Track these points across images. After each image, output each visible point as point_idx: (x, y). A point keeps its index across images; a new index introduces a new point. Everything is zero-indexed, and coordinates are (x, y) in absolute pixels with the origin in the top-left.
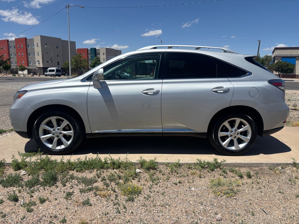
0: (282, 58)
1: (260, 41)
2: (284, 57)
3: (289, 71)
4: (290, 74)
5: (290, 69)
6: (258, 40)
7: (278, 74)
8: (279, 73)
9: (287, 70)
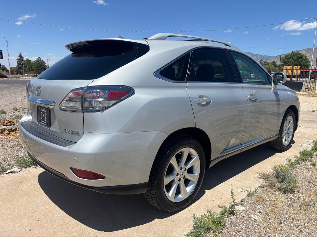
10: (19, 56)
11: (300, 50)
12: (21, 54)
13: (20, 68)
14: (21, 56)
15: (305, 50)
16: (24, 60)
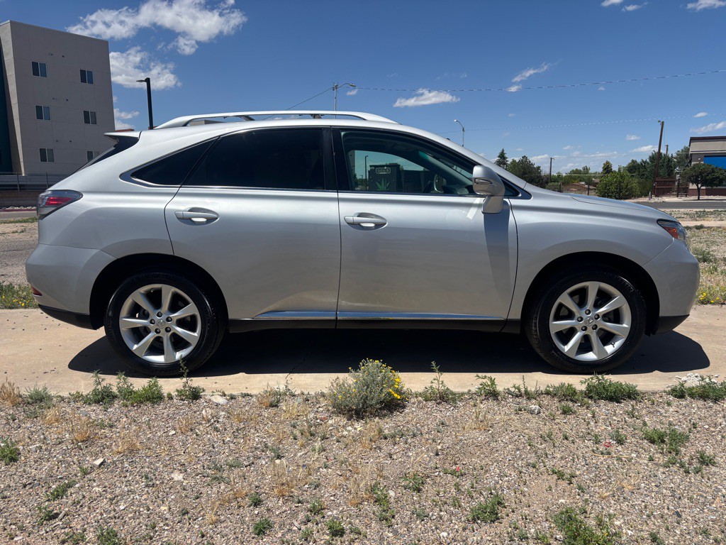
0: (705, 156)
1: (663, 123)
2: (708, 156)
3: (716, 182)
4: (718, 187)
5: (718, 177)
6: (659, 121)
7: (696, 188)
8: (697, 185)
9: (713, 180)
10: (499, 156)
12: (503, 151)
14: (502, 155)
16: (509, 162)
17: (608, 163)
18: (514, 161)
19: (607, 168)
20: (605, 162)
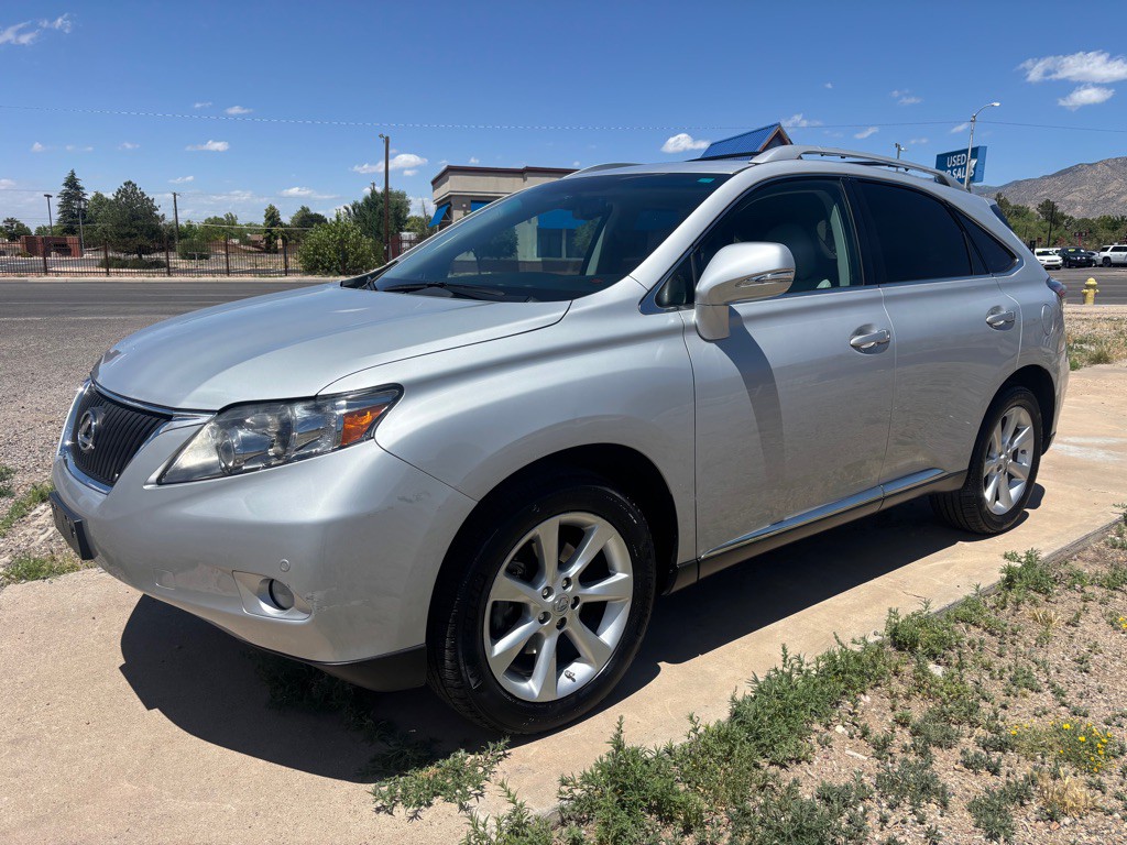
0: (472, 201)
1: (387, 141)
10: (66, 185)
11: (1090, 165)
12: (73, 174)
13: (71, 231)
14: (72, 183)
15: (1105, 163)
16: (86, 197)
17: (272, 208)
18: (98, 197)
19: (272, 217)
20: (267, 207)
